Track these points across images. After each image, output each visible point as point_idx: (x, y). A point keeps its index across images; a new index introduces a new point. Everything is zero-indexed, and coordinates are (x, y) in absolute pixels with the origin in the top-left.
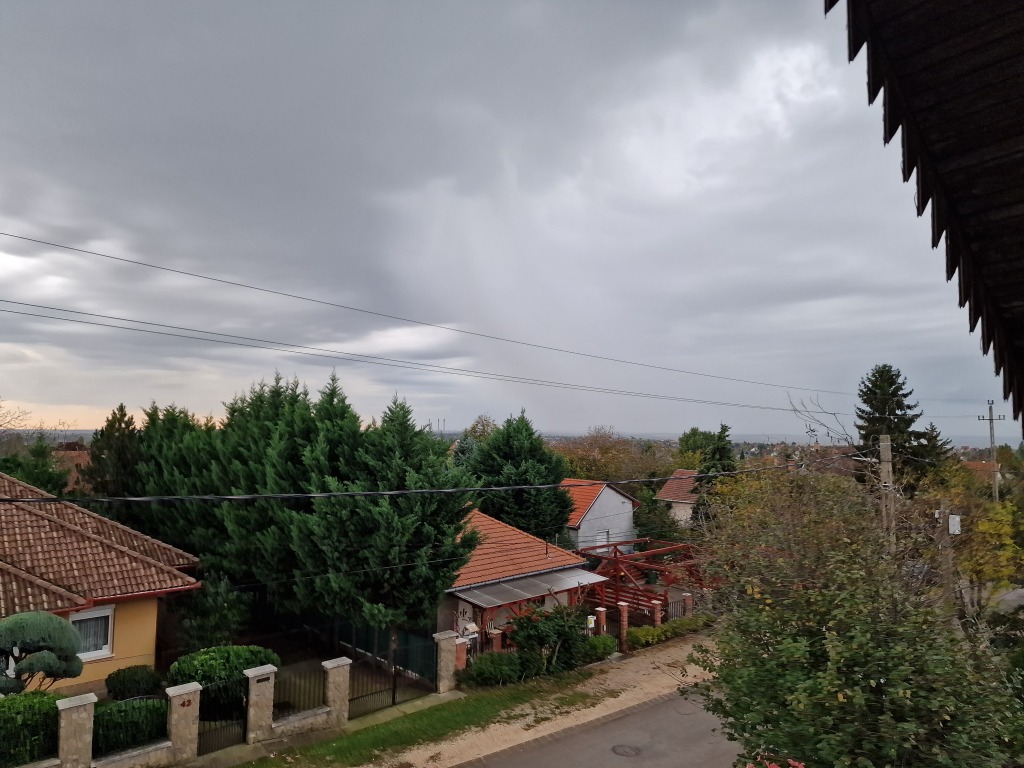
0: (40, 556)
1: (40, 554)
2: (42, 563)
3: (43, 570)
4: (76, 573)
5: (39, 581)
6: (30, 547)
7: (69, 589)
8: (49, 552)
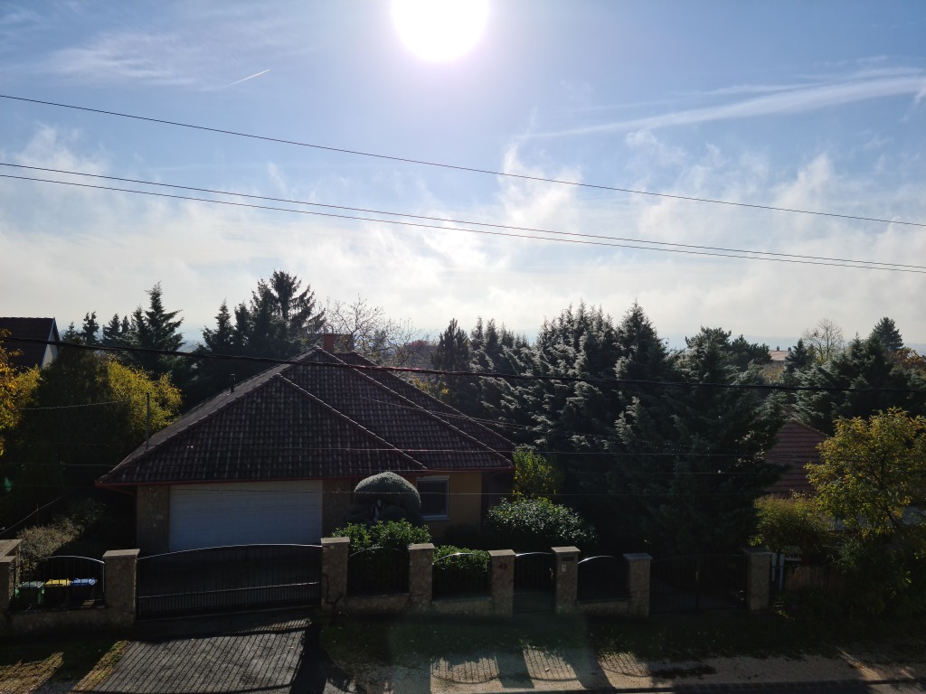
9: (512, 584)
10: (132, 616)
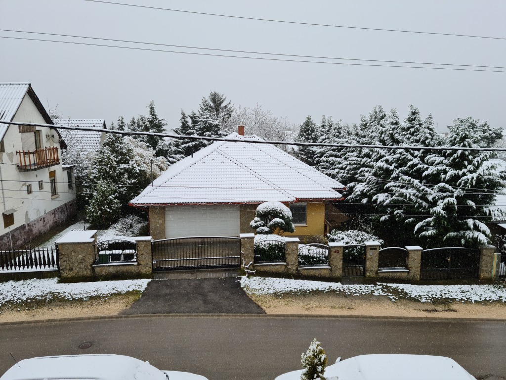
9: (342, 261)
10: (151, 270)
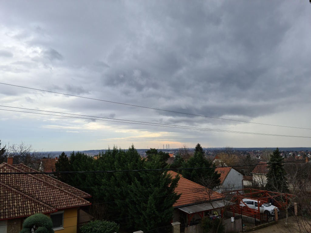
0: (41, 194)
1: (41, 193)
2: (41, 197)
3: (42, 199)
4: (52, 200)
5: (41, 203)
6: (37, 191)
7: (50, 205)
8: (43, 193)
